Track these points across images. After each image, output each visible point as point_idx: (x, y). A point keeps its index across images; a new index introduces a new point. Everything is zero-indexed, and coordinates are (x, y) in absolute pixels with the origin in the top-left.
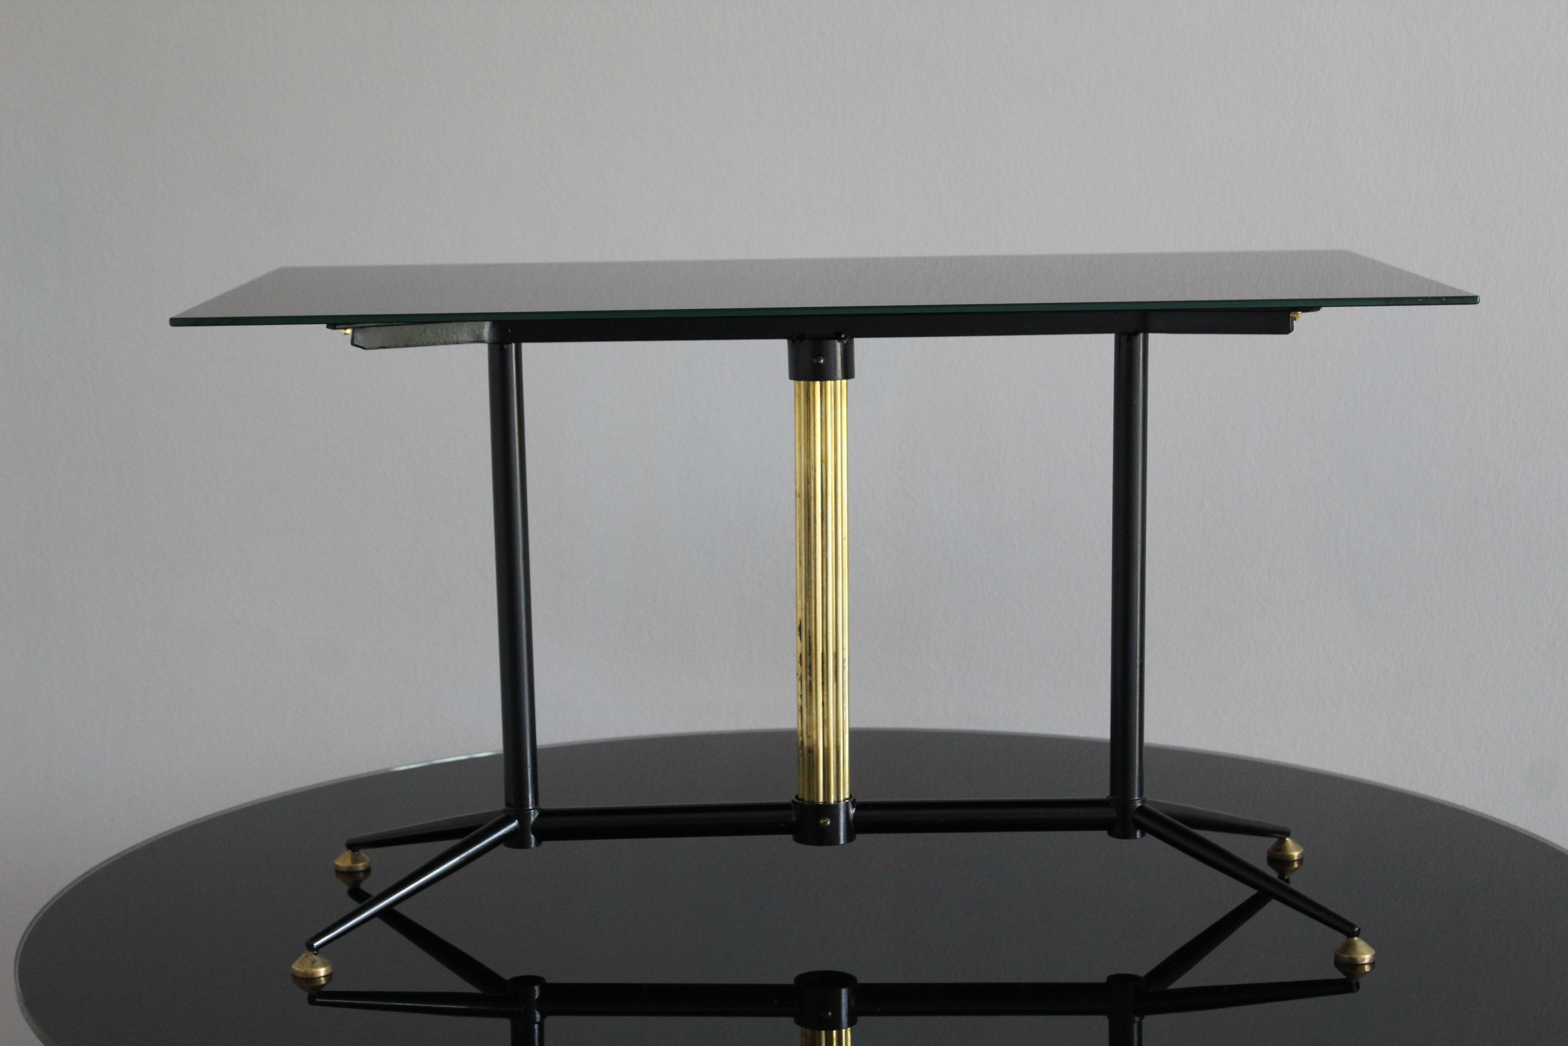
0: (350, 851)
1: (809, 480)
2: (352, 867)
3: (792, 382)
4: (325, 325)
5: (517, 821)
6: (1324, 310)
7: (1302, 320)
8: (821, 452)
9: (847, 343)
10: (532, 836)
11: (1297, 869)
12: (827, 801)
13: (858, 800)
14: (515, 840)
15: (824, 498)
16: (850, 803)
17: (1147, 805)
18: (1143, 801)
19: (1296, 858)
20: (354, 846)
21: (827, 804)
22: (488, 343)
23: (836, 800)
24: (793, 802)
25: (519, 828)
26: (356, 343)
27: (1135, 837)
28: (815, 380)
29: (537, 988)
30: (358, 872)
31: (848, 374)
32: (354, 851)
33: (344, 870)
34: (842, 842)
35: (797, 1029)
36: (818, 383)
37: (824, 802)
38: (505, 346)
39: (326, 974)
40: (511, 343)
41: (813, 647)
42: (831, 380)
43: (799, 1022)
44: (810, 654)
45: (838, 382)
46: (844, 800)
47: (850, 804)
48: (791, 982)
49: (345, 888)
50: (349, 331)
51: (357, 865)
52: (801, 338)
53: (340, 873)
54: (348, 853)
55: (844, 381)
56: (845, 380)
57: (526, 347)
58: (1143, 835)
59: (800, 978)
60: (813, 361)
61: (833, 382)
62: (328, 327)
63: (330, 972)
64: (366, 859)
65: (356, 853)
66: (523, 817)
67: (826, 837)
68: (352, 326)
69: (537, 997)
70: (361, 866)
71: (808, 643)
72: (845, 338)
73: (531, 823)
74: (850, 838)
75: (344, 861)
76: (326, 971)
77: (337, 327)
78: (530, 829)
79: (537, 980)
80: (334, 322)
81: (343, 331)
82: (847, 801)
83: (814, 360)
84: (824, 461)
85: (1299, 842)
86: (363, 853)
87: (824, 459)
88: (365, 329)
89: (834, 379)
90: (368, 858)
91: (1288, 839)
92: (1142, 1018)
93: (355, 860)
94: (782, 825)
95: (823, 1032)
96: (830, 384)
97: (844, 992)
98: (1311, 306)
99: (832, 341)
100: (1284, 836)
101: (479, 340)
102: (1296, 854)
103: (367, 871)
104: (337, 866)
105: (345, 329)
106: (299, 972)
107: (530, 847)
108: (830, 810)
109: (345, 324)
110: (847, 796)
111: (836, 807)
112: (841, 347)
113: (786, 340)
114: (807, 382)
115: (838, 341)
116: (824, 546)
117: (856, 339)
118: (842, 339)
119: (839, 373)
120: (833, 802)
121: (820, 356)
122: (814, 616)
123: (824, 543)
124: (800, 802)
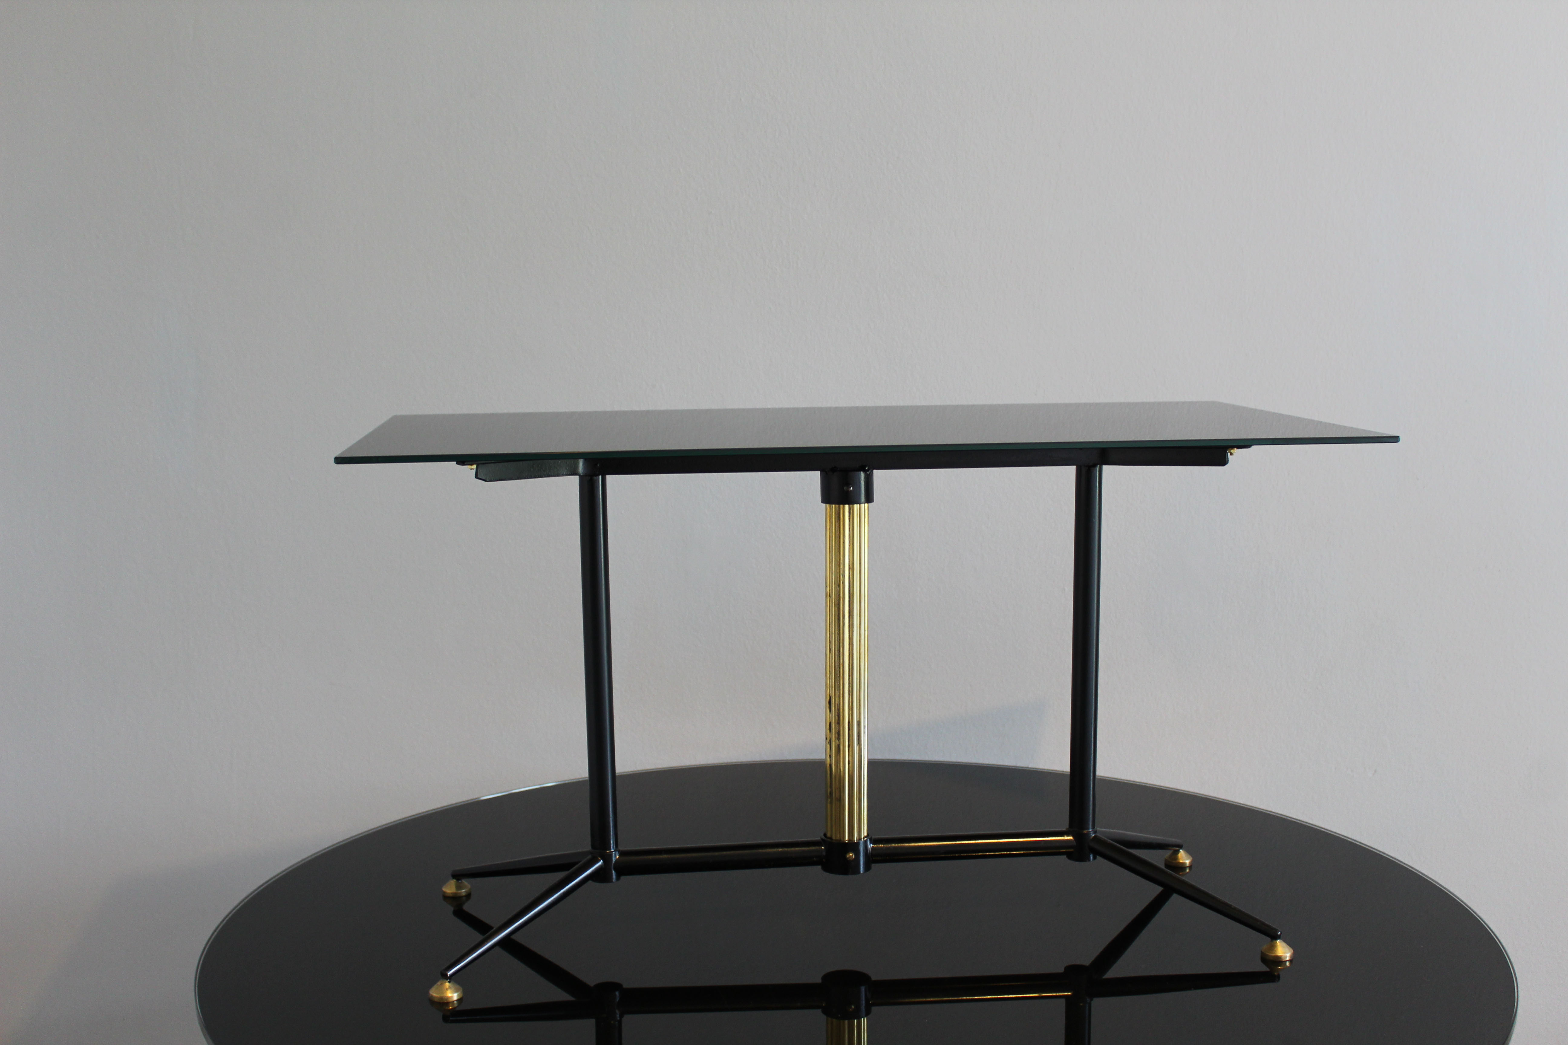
0: (455, 880)
1: (838, 584)
2: (456, 893)
3: (824, 505)
4: (455, 463)
5: (602, 861)
6: (1254, 448)
7: (1236, 456)
8: (849, 561)
9: (870, 473)
10: (614, 872)
11: (1188, 873)
12: (851, 838)
13: (873, 837)
14: (600, 876)
15: (851, 598)
16: (868, 840)
17: (1098, 835)
18: (1095, 832)
19: (1188, 865)
20: (458, 876)
21: (851, 842)
22: (580, 475)
23: (858, 838)
24: (822, 839)
25: (603, 867)
26: (479, 477)
27: (1089, 860)
28: (844, 504)
29: (617, 993)
30: (461, 897)
31: (869, 499)
32: (458, 880)
33: (451, 895)
34: (862, 872)
35: (824, 1017)
36: (847, 506)
37: (849, 840)
38: (595, 478)
39: (459, 998)
40: (598, 475)
41: (841, 717)
42: (857, 504)
43: (826, 1012)
44: (838, 723)
45: (863, 505)
46: (864, 838)
47: (868, 842)
48: (818, 980)
49: (451, 909)
50: (474, 466)
51: (460, 891)
52: (834, 470)
53: (446, 897)
54: (453, 882)
55: (866, 505)
57: (609, 478)
58: (1095, 858)
59: (826, 977)
60: (843, 489)
61: (858, 505)
62: (456, 464)
63: (461, 996)
64: (467, 886)
65: (460, 881)
66: (607, 859)
67: (849, 868)
68: (477, 463)
69: (618, 1000)
70: (463, 892)
71: (837, 714)
72: (868, 470)
73: (613, 862)
74: (867, 868)
75: (450, 888)
76: (458, 995)
77: (466, 463)
78: (612, 868)
79: (616, 986)
80: (462, 460)
81: (470, 467)
82: (866, 839)
83: (845, 489)
84: (851, 568)
85: (1189, 852)
86: (465, 882)
87: (851, 567)
88: (487, 465)
89: (860, 503)
90: (469, 886)
91: (1181, 850)
92: (1092, 1000)
93: (459, 887)
94: (815, 859)
95: (846, 1022)
96: (856, 506)
97: (863, 989)
98: (1245, 444)
99: (857, 472)
100: (1177, 849)
101: (574, 473)
102: (1188, 862)
103: (468, 896)
104: (444, 892)
105: (472, 465)
106: (437, 997)
107: (612, 881)
108: (853, 846)
109: (472, 461)
110: (866, 834)
111: (858, 844)
112: (864, 478)
113: (819, 472)
114: (837, 506)
115: (862, 472)
116: (851, 636)
117: (875, 471)
118: (865, 471)
119: (863, 498)
120: (855, 839)
121: (848, 484)
122: (842, 693)
123: (851, 634)
124: (829, 840)
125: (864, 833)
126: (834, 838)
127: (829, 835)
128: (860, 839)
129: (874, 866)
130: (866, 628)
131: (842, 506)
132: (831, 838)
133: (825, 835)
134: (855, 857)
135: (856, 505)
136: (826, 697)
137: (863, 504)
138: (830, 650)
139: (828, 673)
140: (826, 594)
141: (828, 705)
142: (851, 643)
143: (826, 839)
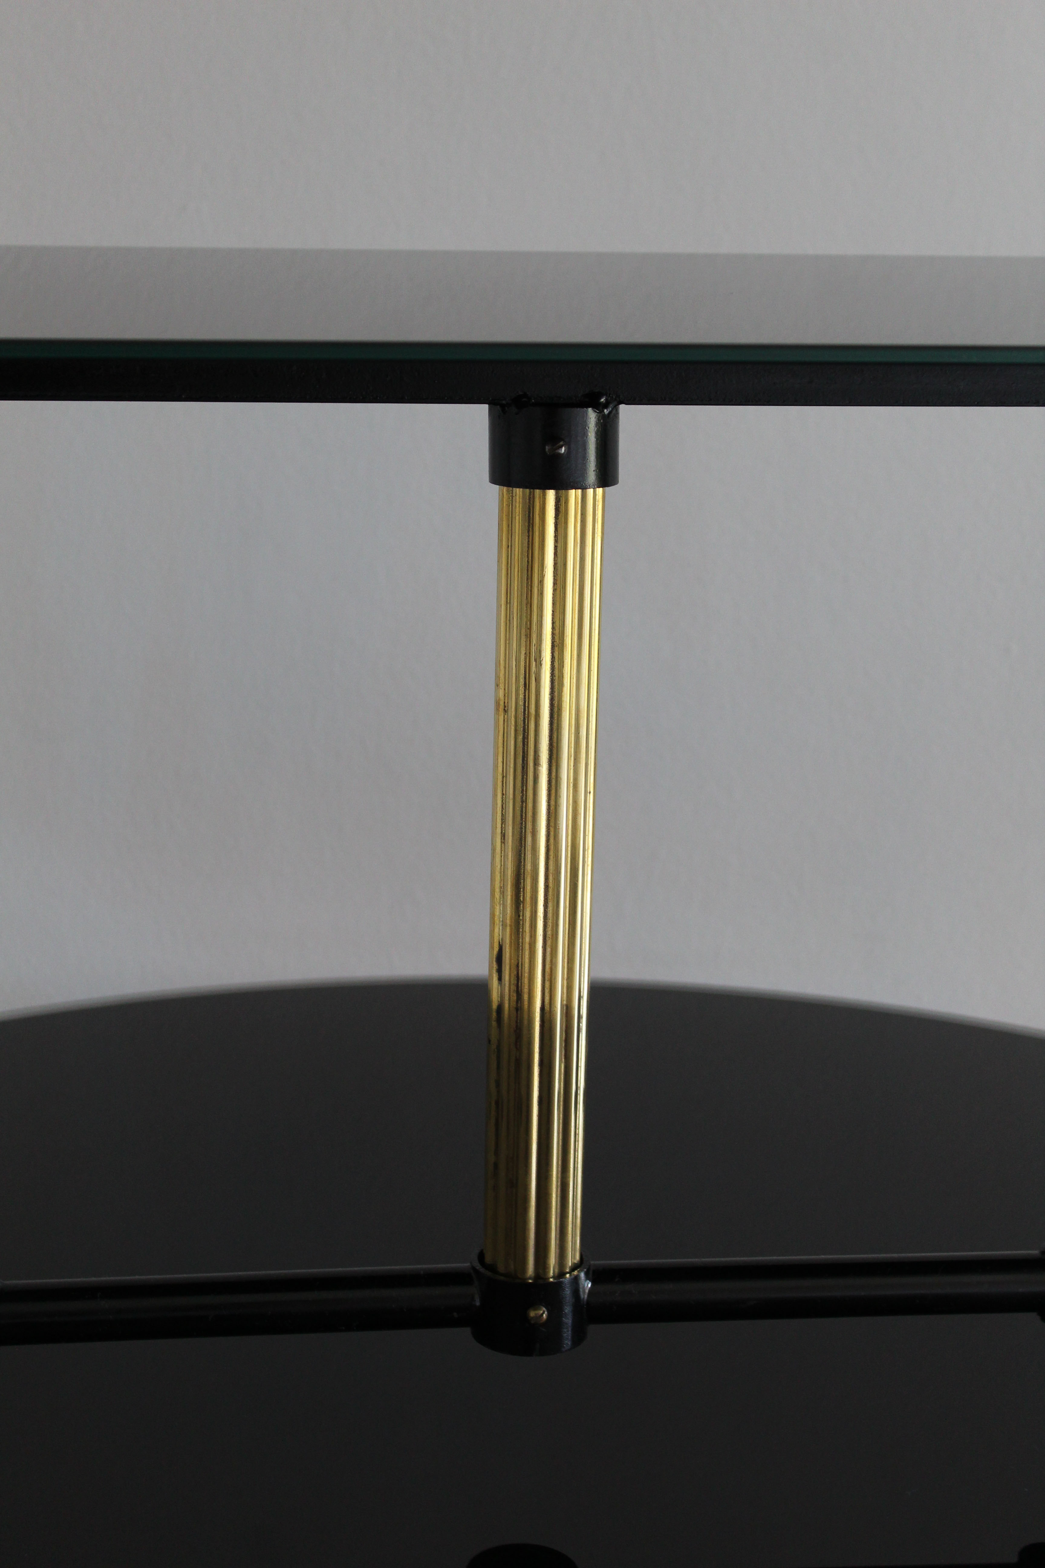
1: (526, 681)
3: (497, 488)
8: (554, 629)
9: (610, 413)
12: (541, 1269)
13: (594, 1264)
16: (582, 1272)
21: (541, 1278)
23: (557, 1267)
24: (473, 1266)
28: (545, 486)
31: (608, 477)
34: (566, 1347)
36: (551, 494)
37: (537, 1273)
41: (526, 996)
42: (576, 488)
44: (518, 1009)
46: (571, 1269)
52: (521, 402)
55: (600, 491)
56: (601, 489)
60: (544, 449)
61: (580, 491)
67: (538, 1340)
71: (515, 988)
72: (606, 406)
74: (580, 1336)
82: (576, 1272)
83: (547, 448)
87: (557, 641)
89: (584, 487)
96: (574, 495)
99: (580, 409)
111: (558, 1286)
112: (597, 424)
113: (485, 407)
114: (527, 491)
115: (590, 410)
116: (552, 808)
117: (623, 408)
118: (598, 407)
119: (592, 475)
120: (551, 1274)
121: (555, 439)
122: (527, 939)
123: (553, 803)
124: (488, 1273)
125: (573, 1256)
126: (501, 1268)
127: (488, 1259)
128: (562, 1274)
129: (593, 1329)
130: (591, 788)
131: (537, 492)
132: (492, 1268)
133: (481, 1257)
134: (549, 1316)
135: (574, 490)
136: (492, 947)
137: (592, 490)
138: (503, 836)
139: (497, 890)
140: (497, 703)
141: (495, 966)
142: (552, 824)
143: (482, 1270)
